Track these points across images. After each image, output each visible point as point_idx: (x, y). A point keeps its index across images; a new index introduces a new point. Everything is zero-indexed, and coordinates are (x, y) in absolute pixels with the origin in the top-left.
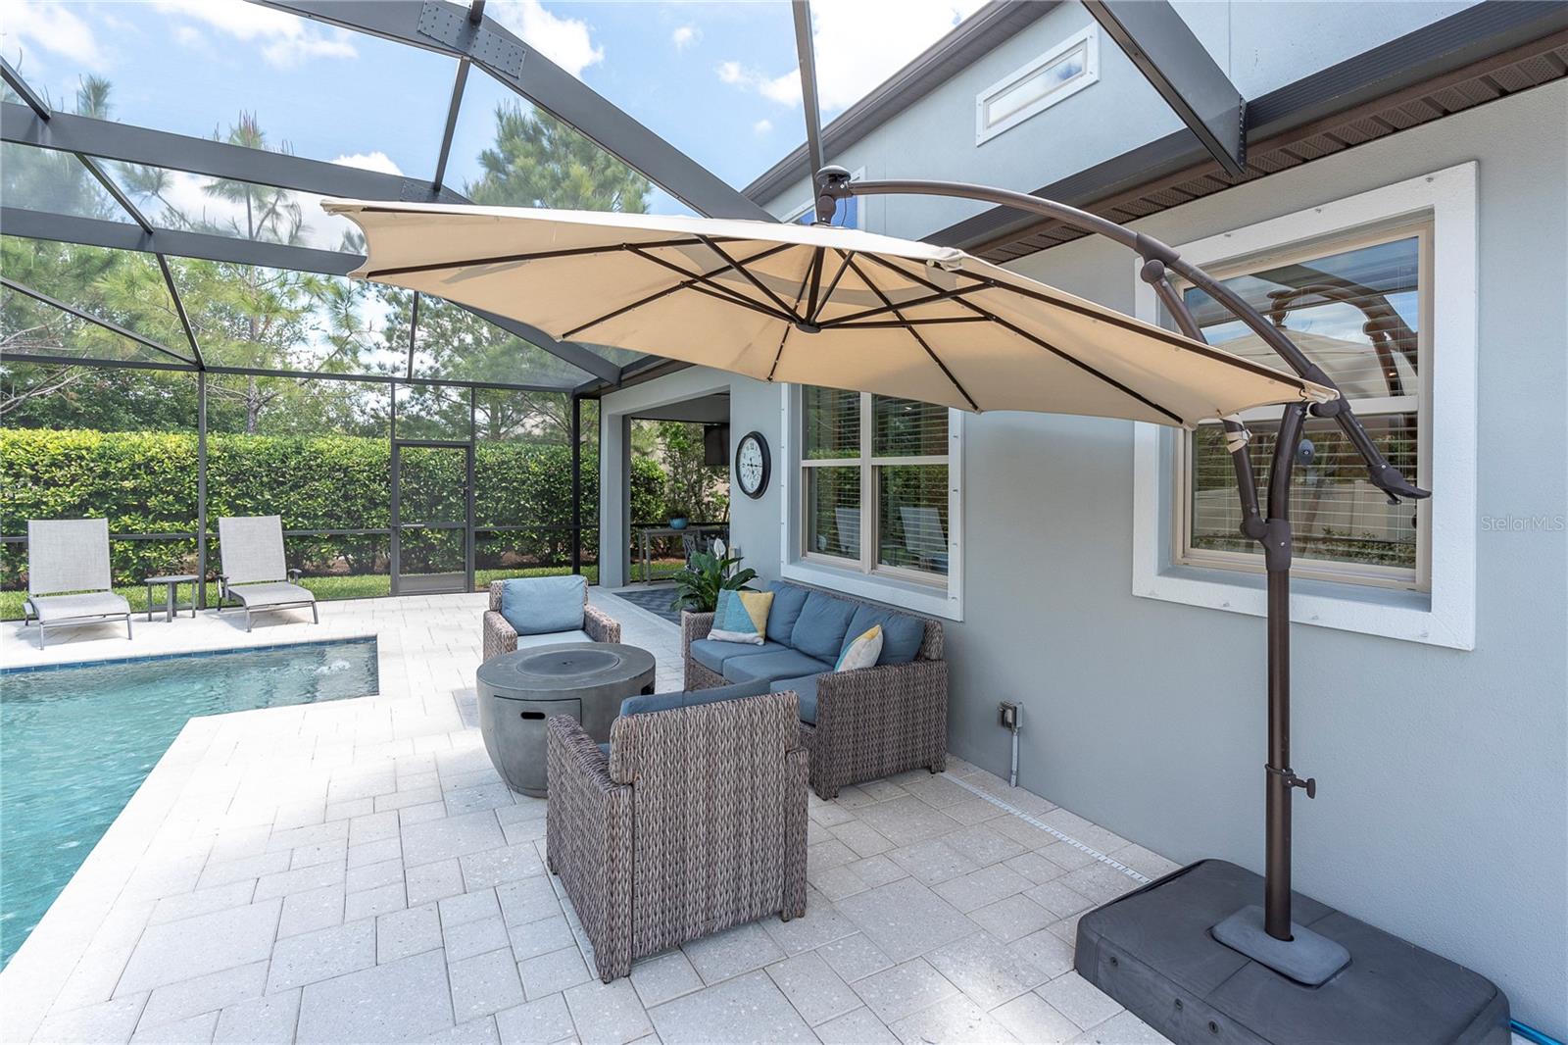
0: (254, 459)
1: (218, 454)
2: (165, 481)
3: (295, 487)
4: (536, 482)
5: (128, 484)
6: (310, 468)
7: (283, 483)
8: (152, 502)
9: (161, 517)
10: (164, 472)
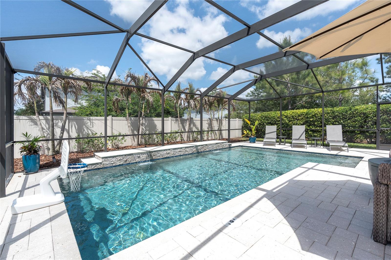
0: (338, 112)
1: (330, 112)
2: (319, 119)
3: (349, 119)
5: (311, 119)
6: (354, 114)
7: (346, 118)
8: (316, 123)
9: (317, 126)
10: (318, 117)
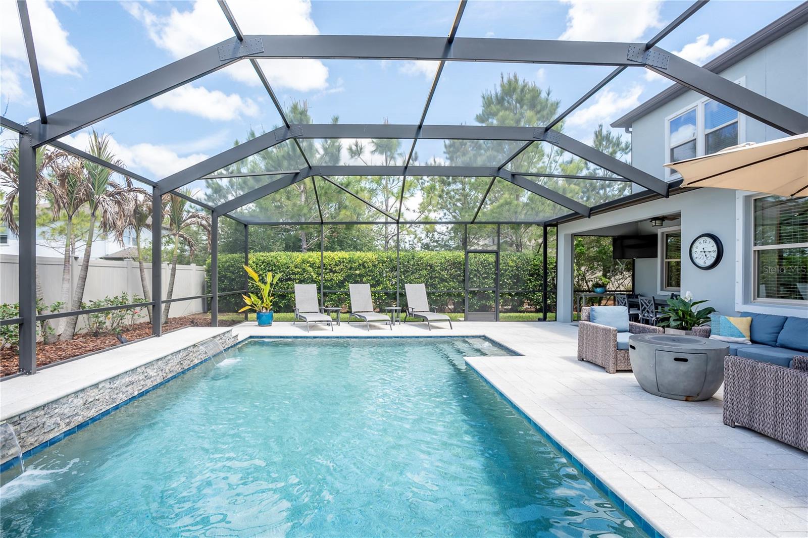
1: (386, 259)
4: (512, 271)
5: (358, 272)
6: (418, 265)
10: (369, 267)
